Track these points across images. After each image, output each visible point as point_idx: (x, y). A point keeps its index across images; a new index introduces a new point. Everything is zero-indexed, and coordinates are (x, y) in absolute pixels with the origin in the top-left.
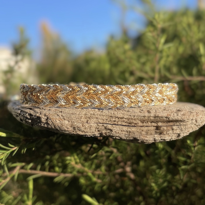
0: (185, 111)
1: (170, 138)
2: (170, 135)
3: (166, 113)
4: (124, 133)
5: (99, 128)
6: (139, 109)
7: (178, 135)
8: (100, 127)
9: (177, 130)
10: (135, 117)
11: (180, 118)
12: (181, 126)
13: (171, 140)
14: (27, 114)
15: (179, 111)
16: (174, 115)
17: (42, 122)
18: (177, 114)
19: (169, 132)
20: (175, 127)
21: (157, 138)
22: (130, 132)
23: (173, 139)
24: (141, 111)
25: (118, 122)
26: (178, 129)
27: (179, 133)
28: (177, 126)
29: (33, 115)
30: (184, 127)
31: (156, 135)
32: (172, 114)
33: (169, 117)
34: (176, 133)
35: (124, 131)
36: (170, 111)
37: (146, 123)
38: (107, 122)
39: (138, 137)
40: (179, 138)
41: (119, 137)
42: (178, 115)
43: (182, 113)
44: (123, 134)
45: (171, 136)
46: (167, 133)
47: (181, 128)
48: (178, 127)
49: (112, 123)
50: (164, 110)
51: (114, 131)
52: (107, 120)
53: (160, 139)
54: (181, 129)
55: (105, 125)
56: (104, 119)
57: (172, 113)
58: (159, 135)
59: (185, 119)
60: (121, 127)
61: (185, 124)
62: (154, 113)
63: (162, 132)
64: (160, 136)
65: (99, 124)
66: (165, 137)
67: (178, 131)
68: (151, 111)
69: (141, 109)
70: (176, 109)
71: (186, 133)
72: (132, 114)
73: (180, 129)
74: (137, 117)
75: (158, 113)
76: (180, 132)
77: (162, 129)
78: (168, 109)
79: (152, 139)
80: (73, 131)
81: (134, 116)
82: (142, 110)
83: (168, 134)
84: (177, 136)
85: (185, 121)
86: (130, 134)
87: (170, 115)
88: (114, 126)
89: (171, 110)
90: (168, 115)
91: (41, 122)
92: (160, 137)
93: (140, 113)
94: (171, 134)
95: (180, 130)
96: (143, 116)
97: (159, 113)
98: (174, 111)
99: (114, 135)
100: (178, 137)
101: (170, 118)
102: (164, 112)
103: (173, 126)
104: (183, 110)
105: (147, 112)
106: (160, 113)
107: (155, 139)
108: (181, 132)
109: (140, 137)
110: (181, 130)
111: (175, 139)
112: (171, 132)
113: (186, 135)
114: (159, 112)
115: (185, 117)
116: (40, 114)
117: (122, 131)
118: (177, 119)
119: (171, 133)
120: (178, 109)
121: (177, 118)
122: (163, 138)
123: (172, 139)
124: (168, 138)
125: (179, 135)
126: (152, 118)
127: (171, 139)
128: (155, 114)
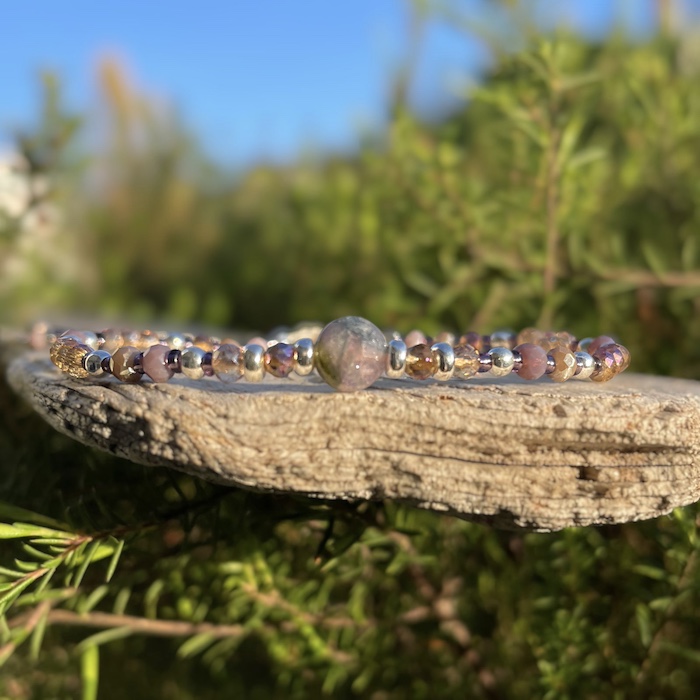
0: (690, 411)
1: (631, 512)
2: (633, 500)
3: (622, 417)
4: (465, 488)
5: (369, 467)
6: (521, 399)
7: (660, 500)
8: (375, 465)
9: (656, 481)
10: (508, 430)
11: (674, 438)
12: (674, 470)
13: (636, 519)
14: (96, 406)
15: (669, 410)
16: (651, 425)
17: (153, 439)
18: (663, 423)
19: (630, 491)
20: (650, 473)
21: (584, 512)
22: (487, 486)
23: (643, 517)
24: (530, 408)
25: (441, 447)
26: (662, 478)
27: (664, 493)
28: (660, 469)
29: (119, 412)
30: (683, 473)
31: (582, 501)
32: (646, 423)
33: (635, 435)
34: (656, 493)
35: (464, 481)
36: (638, 412)
37: (543, 452)
38: (403, 447)
39: (516, 508)
40: (664, 513)
41: (447, 504)
42: (665, 427)
43: (682, 420)
44: (460, 492)
45: (637, 503)
46: (622, 493)
47: (674, 475)
48: (663, 473)
49: (420, 451)
50: (617, 406)
51: (429, 479)
52: (401, 436)
53: (596, 514)
54: (675, 479)
55: (395, 457)
56: (390, 433)
57: (643, 418)
58: (593, 499)
59: (690, 444)
60: (453, 465)
61: (689, 460)
62: (581, 416)
63: (607, 490)
64: (597, 503)
65: (372, 453)
66: (615, 509)
67: (661, 485)
68: (566, 409)
69: (531, 400)
70: (658, 404)
71: (691, 494)
72: (496, 419)
73: (671, 478)
74: (515, 430)
75: (592, 419)
76: (668, 490)
77: (602, 476)
78: (629, 405)
79: (566, 516)
80: (274, 479)
81: (505, 426)
82: (534, 405)
83: (628, 497)
84: (655, 506)
85: (691, 452)
86: (488, 493)
87: (637, 426)
88: (428, 460)
89: (640, 408)
90: (630, 424)
91: (149, 438)
92: (598, 509)
93: (525, 416)
94: (635, 497)
95: (669, 484)
96: (538, 428)
97: (595, 416)
98: (650, 413)
99: (425, 497)
100: (660, 508)
101: (636, 439)
102: (616, 413)
103: (644, 466)
104: (686, 410)
105: (552, 413)
106: (601, 417)
107: (577, 514)
108: (673, 492)
109: (522, 507)
110: (675, 483)
111: (647, 515)
112: (636, 488)
113: (691, 502)
114: (596, 412)
115: (691, 436)
116: (145, 407)
117: (457, 481)
118: (662, 442)
119: (639, 493)
120: (666, 403)
121: (662, 437)
122: (608, 513)
123: (638, 514)
124: (622, 513)
125: (664, 502)
126: (569, 436)
127: (633, 517)
128: (581, 420)
